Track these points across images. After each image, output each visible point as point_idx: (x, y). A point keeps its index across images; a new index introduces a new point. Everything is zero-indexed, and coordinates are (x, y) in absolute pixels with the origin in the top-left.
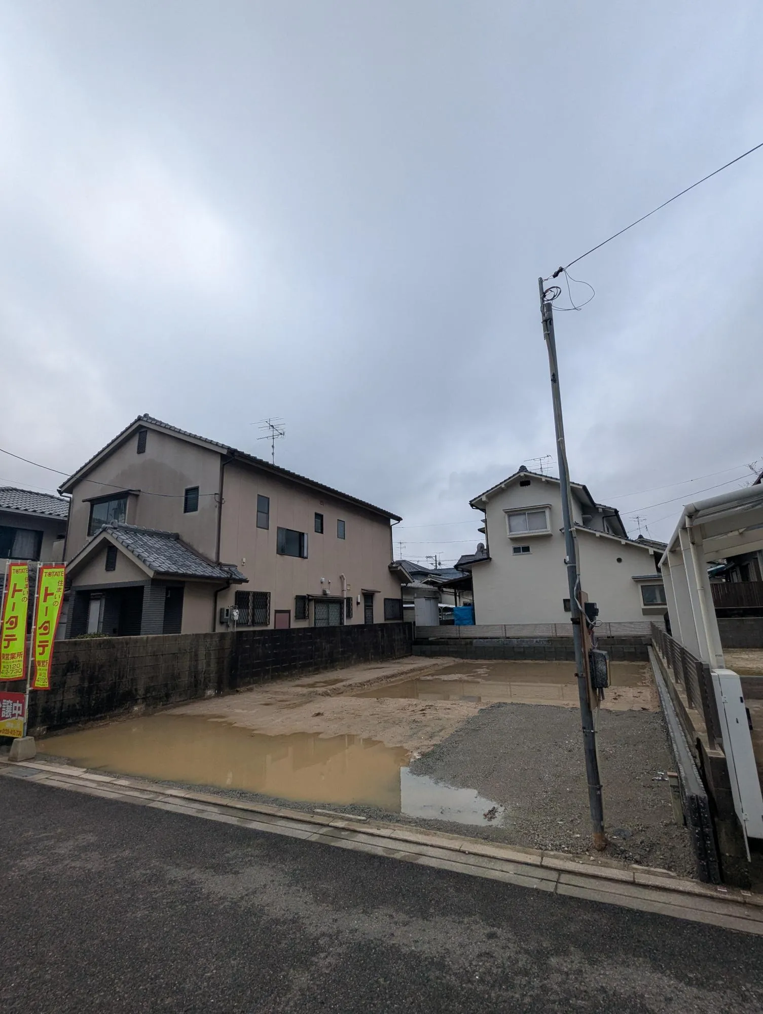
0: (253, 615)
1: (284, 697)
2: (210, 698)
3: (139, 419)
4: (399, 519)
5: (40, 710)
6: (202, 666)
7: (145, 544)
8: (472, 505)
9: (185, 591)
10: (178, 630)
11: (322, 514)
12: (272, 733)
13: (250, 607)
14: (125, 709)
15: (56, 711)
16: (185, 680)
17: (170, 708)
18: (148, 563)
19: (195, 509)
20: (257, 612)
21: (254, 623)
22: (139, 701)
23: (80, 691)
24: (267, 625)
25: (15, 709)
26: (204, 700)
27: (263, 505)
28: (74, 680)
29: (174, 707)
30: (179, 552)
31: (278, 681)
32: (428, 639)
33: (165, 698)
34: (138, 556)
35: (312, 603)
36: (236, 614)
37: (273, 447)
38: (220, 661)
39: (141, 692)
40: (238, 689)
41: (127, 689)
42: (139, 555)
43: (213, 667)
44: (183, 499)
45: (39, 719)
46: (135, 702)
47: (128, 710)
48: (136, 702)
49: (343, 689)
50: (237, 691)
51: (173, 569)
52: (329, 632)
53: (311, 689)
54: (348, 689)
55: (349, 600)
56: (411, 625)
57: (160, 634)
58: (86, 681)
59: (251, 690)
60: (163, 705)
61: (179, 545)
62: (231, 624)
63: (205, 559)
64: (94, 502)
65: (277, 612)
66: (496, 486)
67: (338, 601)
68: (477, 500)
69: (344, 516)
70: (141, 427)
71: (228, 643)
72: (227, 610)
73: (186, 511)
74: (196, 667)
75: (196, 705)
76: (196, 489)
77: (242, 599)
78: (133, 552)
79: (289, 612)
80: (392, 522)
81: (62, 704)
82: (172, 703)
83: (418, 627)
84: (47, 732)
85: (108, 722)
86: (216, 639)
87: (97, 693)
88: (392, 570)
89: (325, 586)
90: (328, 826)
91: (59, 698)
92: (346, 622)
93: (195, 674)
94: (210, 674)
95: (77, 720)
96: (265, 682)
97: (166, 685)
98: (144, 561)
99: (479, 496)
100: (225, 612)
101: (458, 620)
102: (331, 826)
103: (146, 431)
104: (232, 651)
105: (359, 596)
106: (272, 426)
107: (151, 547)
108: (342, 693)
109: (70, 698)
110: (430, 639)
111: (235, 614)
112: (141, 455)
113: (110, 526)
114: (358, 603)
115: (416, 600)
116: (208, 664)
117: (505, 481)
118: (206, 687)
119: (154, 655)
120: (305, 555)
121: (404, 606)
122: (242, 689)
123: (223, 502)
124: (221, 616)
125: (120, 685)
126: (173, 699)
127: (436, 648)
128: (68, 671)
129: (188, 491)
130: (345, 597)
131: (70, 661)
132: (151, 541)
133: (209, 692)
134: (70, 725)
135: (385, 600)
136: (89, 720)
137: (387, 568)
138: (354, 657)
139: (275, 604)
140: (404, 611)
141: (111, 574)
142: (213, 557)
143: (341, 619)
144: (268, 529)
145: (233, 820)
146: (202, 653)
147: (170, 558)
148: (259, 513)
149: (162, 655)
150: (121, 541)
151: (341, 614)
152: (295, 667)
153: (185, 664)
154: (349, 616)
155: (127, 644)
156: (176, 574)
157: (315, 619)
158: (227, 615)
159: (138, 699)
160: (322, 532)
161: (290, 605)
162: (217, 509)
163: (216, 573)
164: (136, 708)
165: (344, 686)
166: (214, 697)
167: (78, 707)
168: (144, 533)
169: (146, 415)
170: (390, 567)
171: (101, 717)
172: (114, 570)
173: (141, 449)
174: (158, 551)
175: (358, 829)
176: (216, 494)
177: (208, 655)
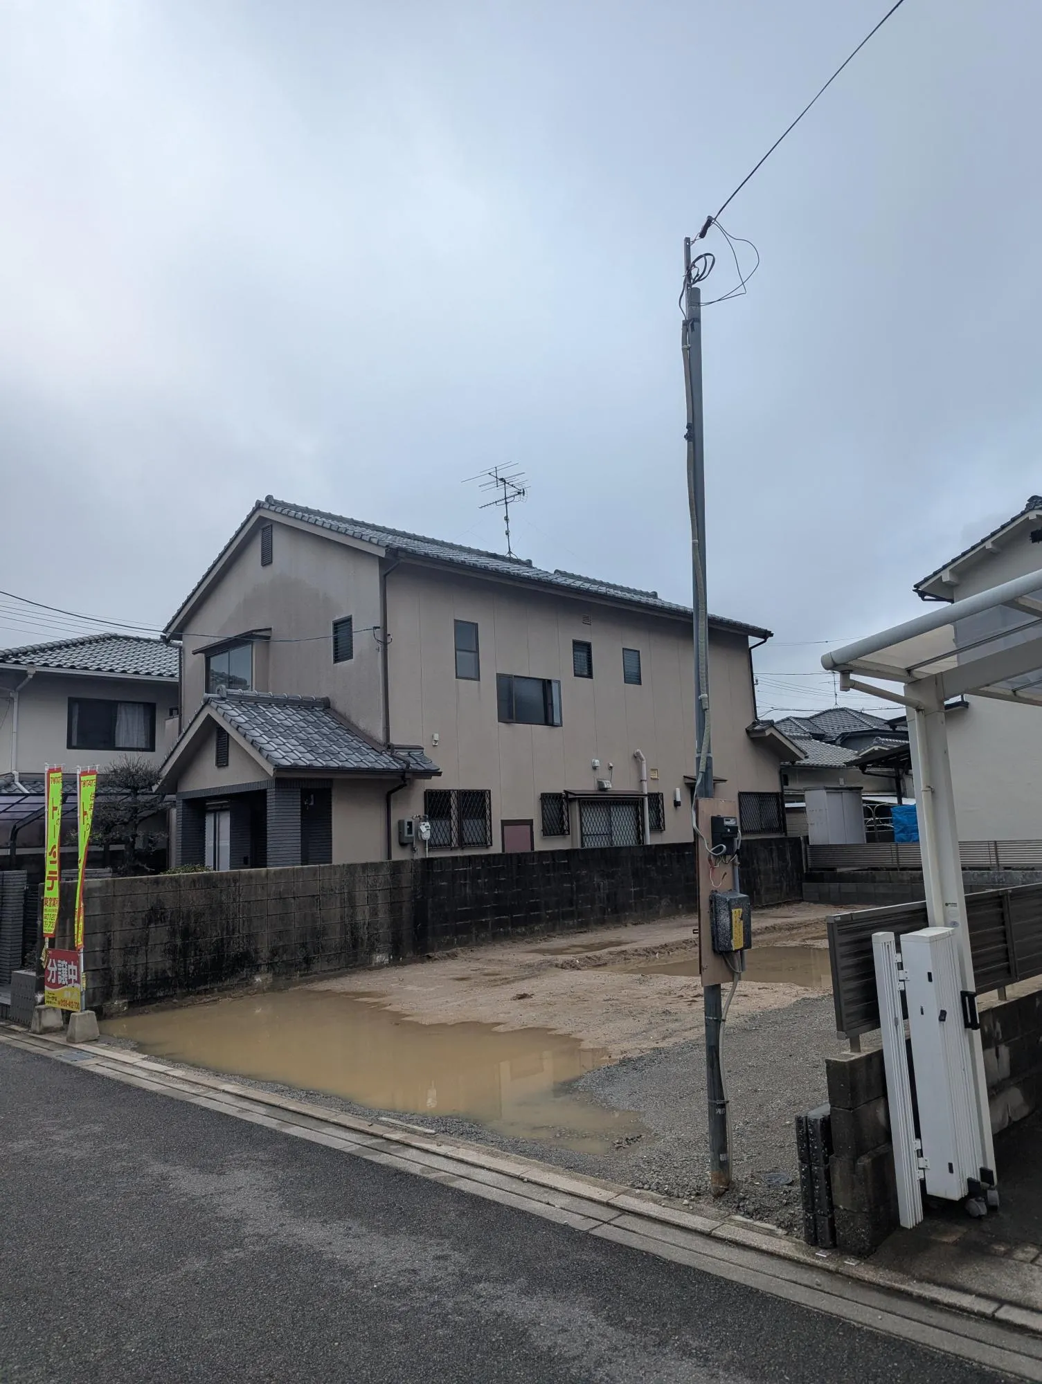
0: (460, 830)
1: (497, 968)
2: (380, 966)
3: (259, 506)
4: (765, 635)
5: (116, 976)
6: (363, 916)
7: (268, 721)
8: (922, 595)
9: (334, 793)
10: (328, 858)
11: (587, 640)
12: (426, 1021)
13: (454, 818)
14: (243, 979)
15: (139, 979)
16: (335, 938)
17: (312, 982)
18: (265, 753)
19: (351, 657)
20: (469, 824)
21: (462, 844)
22: (264, 968)
23: (171, 951)
24: (487, 847)
25: (71, 974)
26: (370, 969)
27: (467, 636)
28: (159, 934)
29: (321, 979)
30: (325, 730)
31: (504, 943)
32: (833, 869)
33: (304, 966)
34: (253, 743)
35: (575, 807)
36: (425, 829)
37: (506, 519)
38: (394, 907)
39: (265, 954)
40: (430, 954)
41: (241, 950)
42: (253, 741)
43: (383, 916)
44: (331, 640)
45: (116, 990)
46: (256, 969)
47: (247, 982)
48: (258, 970)
49: (606, 958)
50: (429, 957)
51: (306, 759)
52: (608, 857)
53: (549, 957)
54: (618, 959)
55: (656, 799)
56: (798, 844)
57: (297, 864)
58: (178, 935)
59: (453, 956)
60: (301, 976)
61: (327, 719)
62: (419, 848)
63: (367, 739)
64: (210, 652)
65: (505, 823)
66: (973, 548)
67: (632, 802)
68: (931, 581)
69: (635, 640)
70: (262, 520)
71: (406, 877)
72: (410, 824)
73: (336, 660)
74: (353, 916)
75: (354, 977)
76: (348, 621)
77: (437, 804)
78: (245, 736)
79: (530, 823)
80: (753, 641)
81: (147, 968)
82: (316, 973)
83: (812, 847)
84: (129, 1007)
85: (216, 998)
86: (385, 872)
87: (196, 955)
88: (754, 736)
89: (603, 774)
90: (381, 1137)
91: (141, 959)
92: (650, 840)
93: (353, 929)
94: (377, 930)
95: (171, 993)
96: (480, 943)
97: (304, 945)
98: (260, 750)
99: (935, 574)
100: (407, 827)
101: (902, 831)
102: (385, 1139)
103: (271, 526)
104: (415, 891)
105: (678, 790)
106: (502, 479)
107: (275, 726)
108: (605, 964)
109: (158, 961)
110: (839, 870)
111: (423, 829)
112: (268, 568)
113: (216, 695)
114: (677, 804)
115: (807, 794)
116: (374, 913)
117: (993, 534)
118: (373, 950)
119: (281, 898)
120: (557, 720)
121: (787, 805)
122: (437, 954)
123: (389, 641)
124: (401, 834)
125: (229, 943)
126: (316, 967)
127: (849, 887)
128: (150, 922)
129: (337, 625)
130: (646, 793)
131: (152, 909)
132: (278, 715)
133: (378, 958)
134: (160, 999)
135: (741, 795)
136: (189, 993)
137: (744, 734)
138: (664, 903)
139: (500, 810)
140: (787, 816)
141: (224, 771)
142: (380, 735)
143: (640, 833)
144: (479, 680)
145: (271, 1123)
146: (361, 894)
147: (304, 743)
148: (458, 653)
149: (294, 898)
150: (229, 718)
151: (639, 824)
152: (538, 920)
153: (334, 913)
154: (658, 826)
155: (235, 881)
156: (309, 768)
157: (582, 835)
158: (410, 831)
159: (261, 965)
160: (590, 676)
161: (532, 811)
162: (380, 654)
163: (383, 762)
164: (258, 979)
165: (611, 953)
166: (387, 966)
167: (170, 974)
168: (269, 702)
169: (269, 498)
170: (747, 731)
171: (206, 990)
172: (227, 765)
173: (267, 560)
174: (288, 732)
175: (414, 1144)
176: (375, 628)
177: (372, 898)
